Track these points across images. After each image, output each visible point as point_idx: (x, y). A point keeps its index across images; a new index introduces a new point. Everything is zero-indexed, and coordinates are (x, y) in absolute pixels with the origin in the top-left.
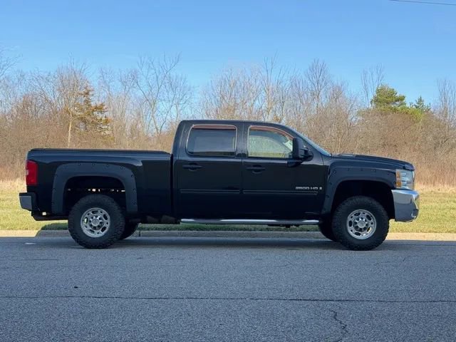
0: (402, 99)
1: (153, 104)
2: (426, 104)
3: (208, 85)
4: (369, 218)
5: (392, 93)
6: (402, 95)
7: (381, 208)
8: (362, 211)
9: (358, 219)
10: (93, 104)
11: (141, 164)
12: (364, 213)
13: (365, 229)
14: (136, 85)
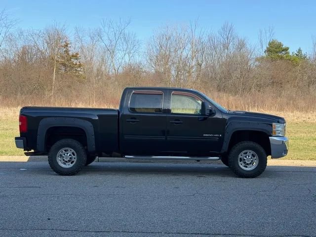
0: (287, 49)
1: (112, 53)
2: (303, 53)
3: (151, 37)
4: (253, 156)
5: (280, 45)
6: (287, 46)
7: (262, 150)
8: (248, 151)
9: (246, 157)
10: (71, 53)
11: (97, 118)
12: (250, 153)
13: (250, 163)
14: (100, 39)
